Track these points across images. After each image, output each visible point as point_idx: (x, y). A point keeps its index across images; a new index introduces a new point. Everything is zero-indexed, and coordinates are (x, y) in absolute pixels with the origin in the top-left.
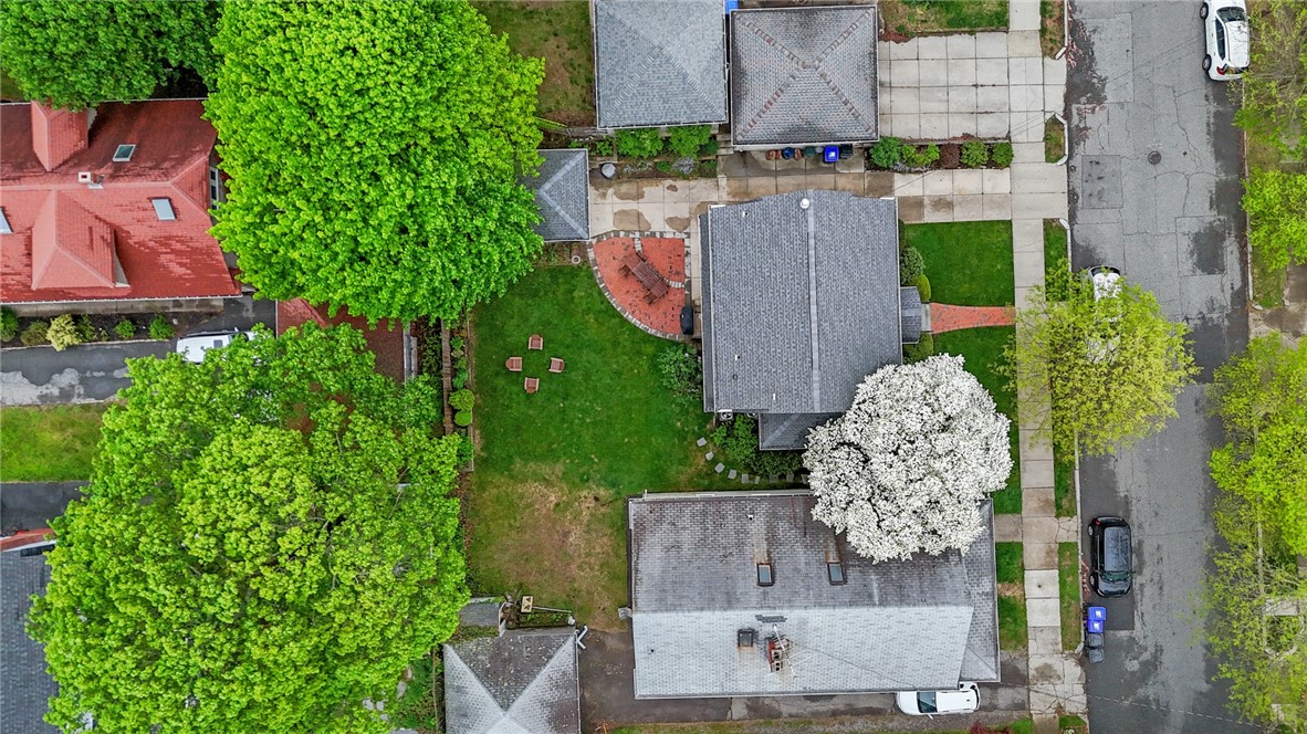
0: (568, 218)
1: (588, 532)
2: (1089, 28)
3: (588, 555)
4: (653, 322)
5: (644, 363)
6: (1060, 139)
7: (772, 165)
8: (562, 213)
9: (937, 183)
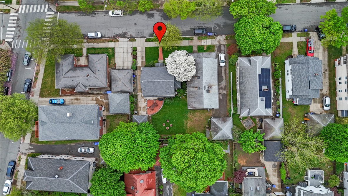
0: (144, 119)
1: (195, 116)
2: (114, 34)
3: (199, 116)
4: (161, 105)
5: (168, 107)
6: (132, 39)
7: (135, 86)
8: (143, 120)
9: (139, 59)
